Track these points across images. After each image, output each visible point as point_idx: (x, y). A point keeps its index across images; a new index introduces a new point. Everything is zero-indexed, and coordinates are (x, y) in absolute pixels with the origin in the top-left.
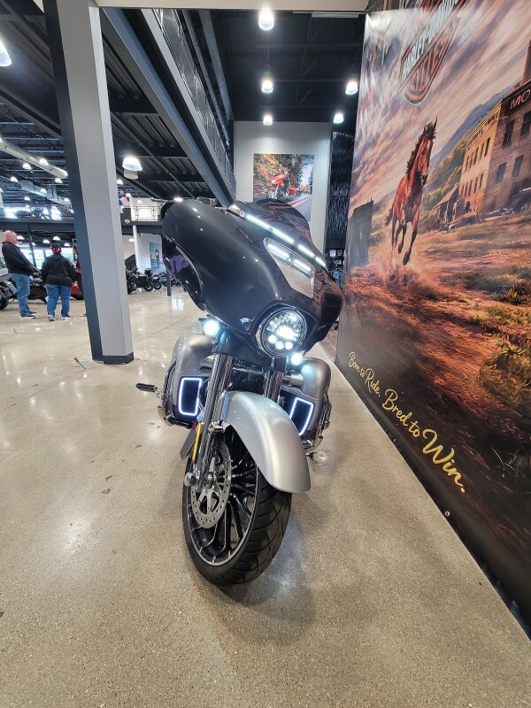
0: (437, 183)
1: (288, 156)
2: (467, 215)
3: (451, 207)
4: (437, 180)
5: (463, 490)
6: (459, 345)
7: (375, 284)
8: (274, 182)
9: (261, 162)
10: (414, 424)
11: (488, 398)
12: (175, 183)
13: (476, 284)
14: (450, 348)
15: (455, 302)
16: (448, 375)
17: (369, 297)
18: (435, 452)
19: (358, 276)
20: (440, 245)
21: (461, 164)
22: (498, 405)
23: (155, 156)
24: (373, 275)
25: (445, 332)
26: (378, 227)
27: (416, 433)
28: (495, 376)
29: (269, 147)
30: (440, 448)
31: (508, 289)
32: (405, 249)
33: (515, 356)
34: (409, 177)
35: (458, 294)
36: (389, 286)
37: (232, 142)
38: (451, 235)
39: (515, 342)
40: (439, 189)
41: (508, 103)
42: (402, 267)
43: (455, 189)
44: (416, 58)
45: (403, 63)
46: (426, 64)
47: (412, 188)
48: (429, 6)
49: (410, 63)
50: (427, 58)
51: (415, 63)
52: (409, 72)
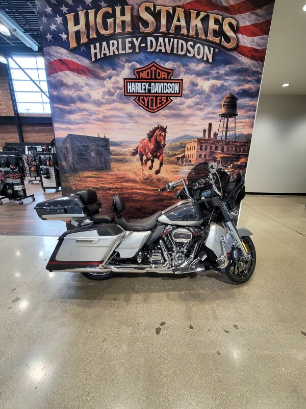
2: (190, 163)
3: (182, 159)
4: (172, 149)
21: (184, 147)
24: (123, 178)
26: (120, 155)
32: (155, 168)
34: (150, 140)
36: (143, 183)
40: (174, 152)
41: (200, 140)
42: (155, 175)
43: (183, 154)
44: (141, 90)
45: (127, 82)
46: (152, 100)
47: (154, 146)
48: (148, 76)
49: (134, 88)
50: (152, 97)
51: (141, 92)
52: (135, 91)
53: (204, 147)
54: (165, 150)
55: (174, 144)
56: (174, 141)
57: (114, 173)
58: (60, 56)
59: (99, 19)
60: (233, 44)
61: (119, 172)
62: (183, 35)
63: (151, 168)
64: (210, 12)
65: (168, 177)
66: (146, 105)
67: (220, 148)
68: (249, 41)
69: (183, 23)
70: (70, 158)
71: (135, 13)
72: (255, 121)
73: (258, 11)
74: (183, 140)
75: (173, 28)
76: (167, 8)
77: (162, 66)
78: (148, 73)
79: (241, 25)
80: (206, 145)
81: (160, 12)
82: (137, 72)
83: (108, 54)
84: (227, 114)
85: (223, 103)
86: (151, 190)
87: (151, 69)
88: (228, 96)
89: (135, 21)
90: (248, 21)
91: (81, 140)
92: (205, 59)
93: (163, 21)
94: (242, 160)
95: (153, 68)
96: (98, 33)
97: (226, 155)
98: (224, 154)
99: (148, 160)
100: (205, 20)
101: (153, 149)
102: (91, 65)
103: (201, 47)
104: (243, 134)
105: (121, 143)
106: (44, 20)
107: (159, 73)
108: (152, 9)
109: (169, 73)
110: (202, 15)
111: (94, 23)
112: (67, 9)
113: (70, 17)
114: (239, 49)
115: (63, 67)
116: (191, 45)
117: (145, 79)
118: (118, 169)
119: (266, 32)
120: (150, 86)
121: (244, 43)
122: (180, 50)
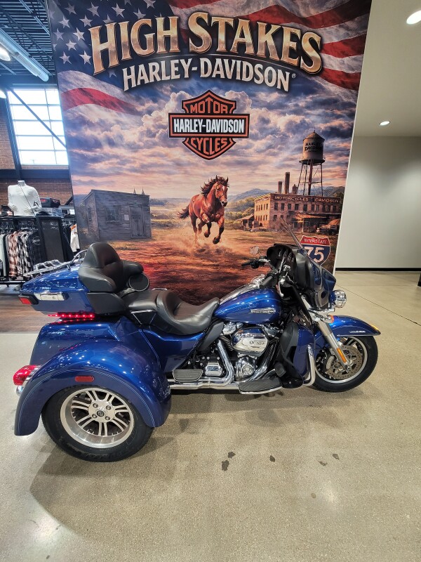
3: (250, 222)
19: (132, 250)
21: (253, 206)
26: (166, 217)
34: (206, 197)
36: (197, 256)
40: (239, 213)
41: (274, 196)
42: (214, 245)
43: (251, 215)
44: (193, 129)
45: (173, 119)
46: (208, 142)
47: (212, 205)
48: (202, 110)
49: (183, 126)
50: (208, 139)
51: (192, 131)
52: (185, 131)
53: (279, 206)
54: (227, 210)
55: (238, 202)
56: (239, 197)
57: (155, 242)
58: (81, 84)
59: (135, 35)
60: (316, 66)
61: (163, 242)
62: (248, 55)
63: (207, 235)
64: (284, 24)
65: (231, 247)
66: (200, 149)
67: (301, 206)
68: (337, 63)
69: (248, 39)
70: (95, 223)
71: (183, 26)
72: (348, 169)
73: (348, 23)
74: (251, 197)
75: (234, 45)
76: (226, 20)
77: (221, 96)
78: (202, 106)
79: (327, 41)
80: (283, 202)
81: (216, 24)
82: (186, 105)
83: (147, 81)
84: (310, 160)
85: (304, 146)
86: (208, 266)
87: (206, 100)
88: (311, 135)
89: (183, 37)
90: (336, 37)
91: (110, 198)
92: (279, 87)
93: (222, 37)
94: (333, 222)
95: (209, 100)
96: (132, 52)
97: (310, 217)
98: (308, 214)
99: (203, 223)
100: (278, 36)
101: (210, 209)
102: (123, 96)
103: (274, 71)
104: (333, 187)
105: (166, 201)
106: (59, 35)
107: (217, 106)
108: (207, 21)
109: (230, 106)
110: (274, 28)
111: (127, 40)
112: (90, 21)
113: (95, 32)
114: (324, 73)
115: (85, 98)
116: (259, 69)
117: (198, 114)
118: (161, 237)
119: (361, 51)
120: (204, 123)
121: (331, 65)
122: (244, 75)
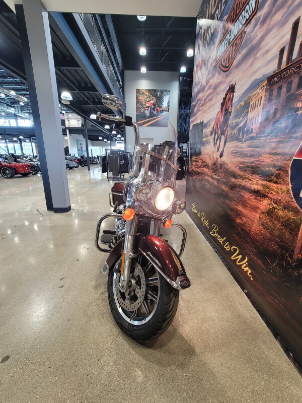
0: (236, 116)
1: (155, 91)
2: (251, 135)
3: (244, 130)
4: (236, 115)
5: (252, 279)
6: (249, 202)
7: (205, 167)
8: (147, 105)
9: (140, 94)
10: (227, 244)
11: (264, 231)
12: (91, 106)
13: (256, 171)
14: (244, 204)
15: (246, 180)
16: (244, 218)
17: (203, 174)
18: (238, 259)
19: (196, 162)
20: (239, 149)
21: (248, 108)
22: (269, 235)
23: (80, 91)
24: (204, 162)
25: (241, 195)
26: (206, 136)
27: (228, 249)
28: (266, 219)
29: (144, 85)
30: (240, 256)
31: (272, 175)
32: (221, 150)
33: (276, 210)
34: (222, 111)
35: (248, 176)
36: (213, 169)
37: (123, 82)
38: (244, 145)
39: (276, 203)
40: (237, 119)
41: (270, 80)
43: (245, 121)
44: (224, 48)
45: (218, 49)
47: (224, 118)
49: (221, 50)
50: (230, 49)
55: (238, 106)
56: (240, 100)
66: (225, 65)
99: (218, 138)
101: (222, 122)
